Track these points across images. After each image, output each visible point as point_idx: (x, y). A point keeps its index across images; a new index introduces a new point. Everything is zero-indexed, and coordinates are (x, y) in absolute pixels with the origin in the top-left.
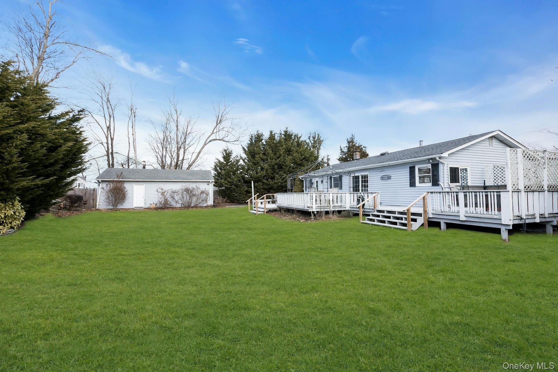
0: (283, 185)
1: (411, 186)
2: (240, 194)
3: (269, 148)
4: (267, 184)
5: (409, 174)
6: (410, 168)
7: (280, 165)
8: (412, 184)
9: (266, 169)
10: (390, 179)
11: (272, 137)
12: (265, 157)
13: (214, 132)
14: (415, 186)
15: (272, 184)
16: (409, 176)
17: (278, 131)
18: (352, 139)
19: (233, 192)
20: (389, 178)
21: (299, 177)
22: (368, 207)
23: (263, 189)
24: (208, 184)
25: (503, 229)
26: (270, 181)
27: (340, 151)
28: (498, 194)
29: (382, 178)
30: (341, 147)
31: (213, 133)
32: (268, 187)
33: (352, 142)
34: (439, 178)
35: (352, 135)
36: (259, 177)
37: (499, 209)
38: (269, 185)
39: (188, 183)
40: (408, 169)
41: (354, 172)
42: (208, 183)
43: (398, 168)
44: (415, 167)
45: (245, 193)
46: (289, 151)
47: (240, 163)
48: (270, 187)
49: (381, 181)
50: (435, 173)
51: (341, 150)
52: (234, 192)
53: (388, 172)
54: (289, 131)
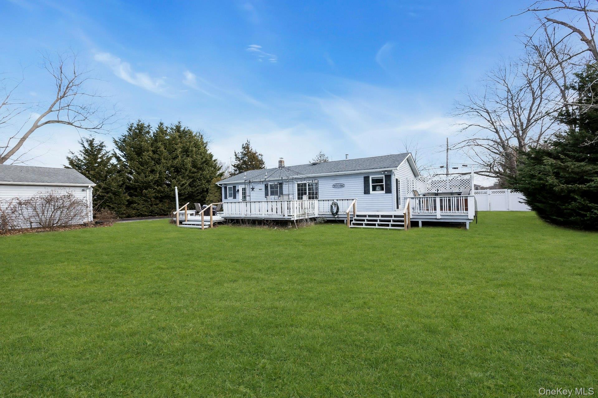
0: (182, 193)
1: (365, 193)
2: (119, 204)
3: (162, 144)
4: (159, 192)
5: (363, 183)
6: (365, 177)
7: (176, 168)
8: (367, 192)
9: (160, 172)
10: (344, 187)
11: (162, 130)
12: (156, 156)
13: (53, 109)
14: (369, 194)
15: (168, 191)
16: (363, 185)
17: (170, 123)
18: (248, 145)
19: (108, 203)
20: (342, 186)
21: (216, 183)
22: (342, 213)
23: (154, 197)
24: (83, 190)
25: (468, 222)
26: (165, 187)
27: (235, 157)
28: (466, 198)
29: (335, 186)
30: (235, 153)
31: (50, 110)
32: (161, 195)
33: (248, 148)
34: (391, 187)
35: (248, 141)
36: (150, 182)
37: (467, 209)
38: (162, 192)
39: (53, 188)
40: (363, 179)
41: (301, 179)
42: (82, 188)
43: (352, 177)
44: (369, 177)
45: (127, 203)
46: (186, 151)
47: (111, 162)
48: (164, 195)
49: (333, 189)
50: (388, 183)
51: (236, 155)
52: (110, 203)
53: (341, 180)
54: (184, 127)
